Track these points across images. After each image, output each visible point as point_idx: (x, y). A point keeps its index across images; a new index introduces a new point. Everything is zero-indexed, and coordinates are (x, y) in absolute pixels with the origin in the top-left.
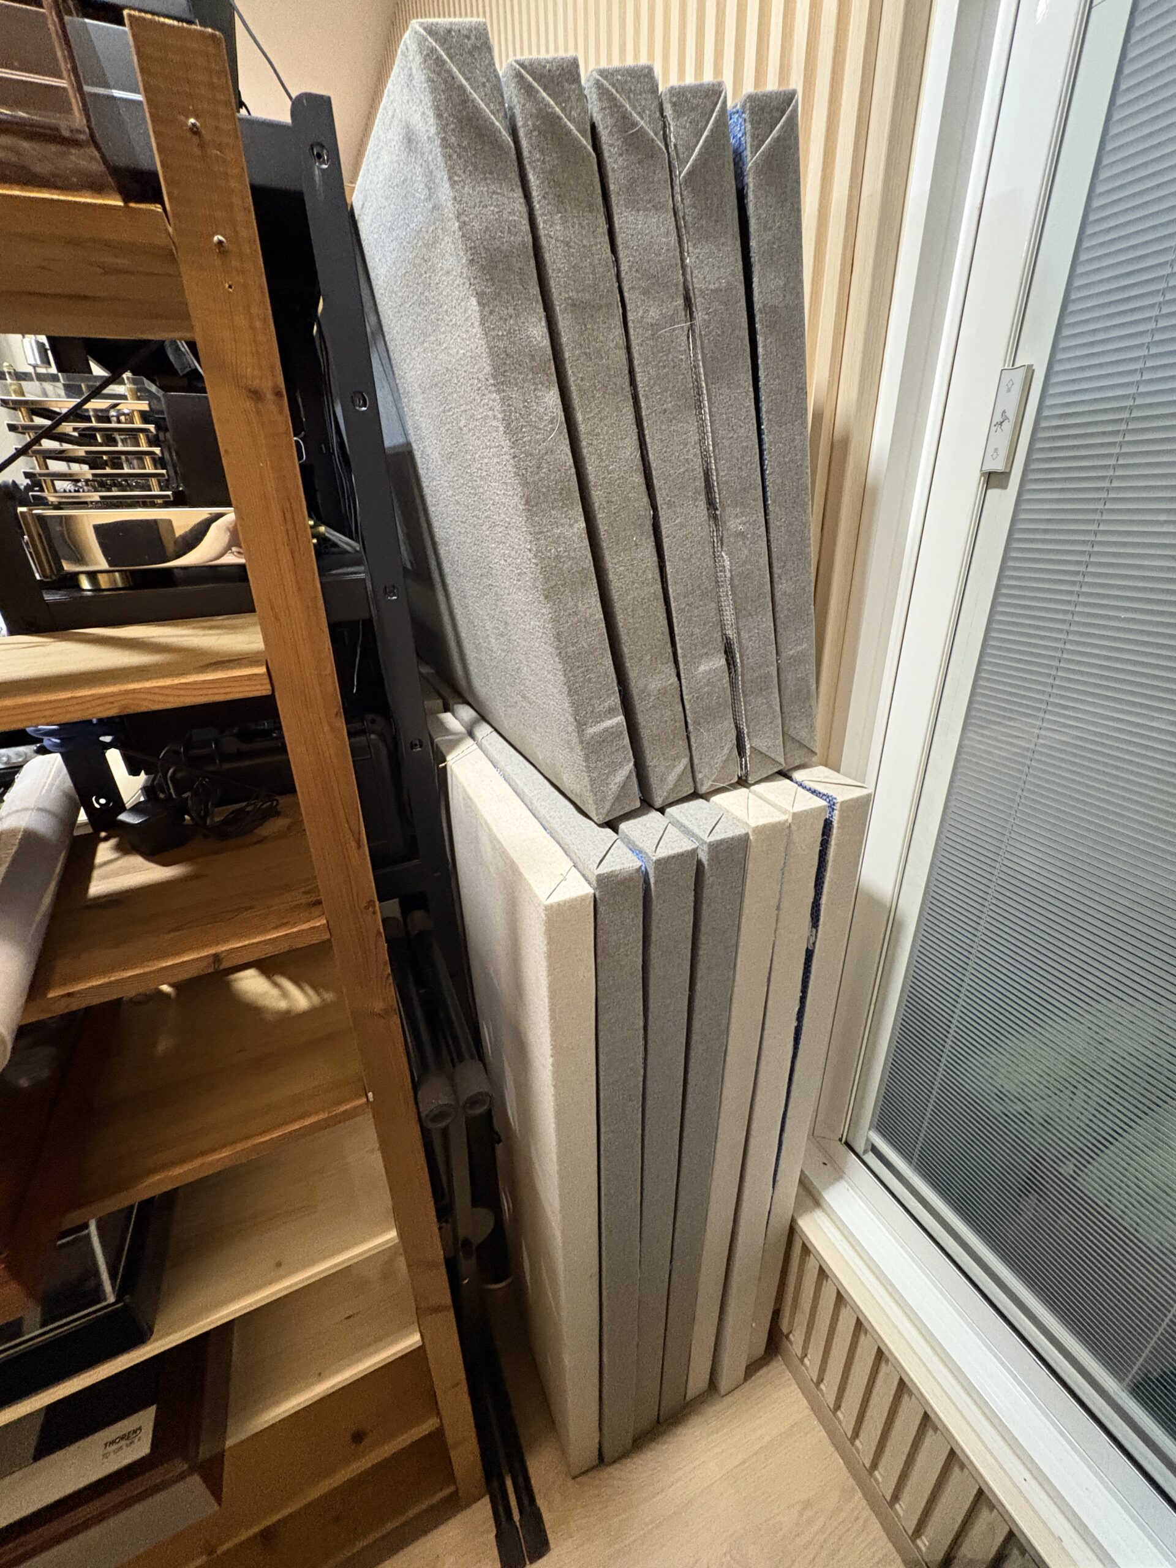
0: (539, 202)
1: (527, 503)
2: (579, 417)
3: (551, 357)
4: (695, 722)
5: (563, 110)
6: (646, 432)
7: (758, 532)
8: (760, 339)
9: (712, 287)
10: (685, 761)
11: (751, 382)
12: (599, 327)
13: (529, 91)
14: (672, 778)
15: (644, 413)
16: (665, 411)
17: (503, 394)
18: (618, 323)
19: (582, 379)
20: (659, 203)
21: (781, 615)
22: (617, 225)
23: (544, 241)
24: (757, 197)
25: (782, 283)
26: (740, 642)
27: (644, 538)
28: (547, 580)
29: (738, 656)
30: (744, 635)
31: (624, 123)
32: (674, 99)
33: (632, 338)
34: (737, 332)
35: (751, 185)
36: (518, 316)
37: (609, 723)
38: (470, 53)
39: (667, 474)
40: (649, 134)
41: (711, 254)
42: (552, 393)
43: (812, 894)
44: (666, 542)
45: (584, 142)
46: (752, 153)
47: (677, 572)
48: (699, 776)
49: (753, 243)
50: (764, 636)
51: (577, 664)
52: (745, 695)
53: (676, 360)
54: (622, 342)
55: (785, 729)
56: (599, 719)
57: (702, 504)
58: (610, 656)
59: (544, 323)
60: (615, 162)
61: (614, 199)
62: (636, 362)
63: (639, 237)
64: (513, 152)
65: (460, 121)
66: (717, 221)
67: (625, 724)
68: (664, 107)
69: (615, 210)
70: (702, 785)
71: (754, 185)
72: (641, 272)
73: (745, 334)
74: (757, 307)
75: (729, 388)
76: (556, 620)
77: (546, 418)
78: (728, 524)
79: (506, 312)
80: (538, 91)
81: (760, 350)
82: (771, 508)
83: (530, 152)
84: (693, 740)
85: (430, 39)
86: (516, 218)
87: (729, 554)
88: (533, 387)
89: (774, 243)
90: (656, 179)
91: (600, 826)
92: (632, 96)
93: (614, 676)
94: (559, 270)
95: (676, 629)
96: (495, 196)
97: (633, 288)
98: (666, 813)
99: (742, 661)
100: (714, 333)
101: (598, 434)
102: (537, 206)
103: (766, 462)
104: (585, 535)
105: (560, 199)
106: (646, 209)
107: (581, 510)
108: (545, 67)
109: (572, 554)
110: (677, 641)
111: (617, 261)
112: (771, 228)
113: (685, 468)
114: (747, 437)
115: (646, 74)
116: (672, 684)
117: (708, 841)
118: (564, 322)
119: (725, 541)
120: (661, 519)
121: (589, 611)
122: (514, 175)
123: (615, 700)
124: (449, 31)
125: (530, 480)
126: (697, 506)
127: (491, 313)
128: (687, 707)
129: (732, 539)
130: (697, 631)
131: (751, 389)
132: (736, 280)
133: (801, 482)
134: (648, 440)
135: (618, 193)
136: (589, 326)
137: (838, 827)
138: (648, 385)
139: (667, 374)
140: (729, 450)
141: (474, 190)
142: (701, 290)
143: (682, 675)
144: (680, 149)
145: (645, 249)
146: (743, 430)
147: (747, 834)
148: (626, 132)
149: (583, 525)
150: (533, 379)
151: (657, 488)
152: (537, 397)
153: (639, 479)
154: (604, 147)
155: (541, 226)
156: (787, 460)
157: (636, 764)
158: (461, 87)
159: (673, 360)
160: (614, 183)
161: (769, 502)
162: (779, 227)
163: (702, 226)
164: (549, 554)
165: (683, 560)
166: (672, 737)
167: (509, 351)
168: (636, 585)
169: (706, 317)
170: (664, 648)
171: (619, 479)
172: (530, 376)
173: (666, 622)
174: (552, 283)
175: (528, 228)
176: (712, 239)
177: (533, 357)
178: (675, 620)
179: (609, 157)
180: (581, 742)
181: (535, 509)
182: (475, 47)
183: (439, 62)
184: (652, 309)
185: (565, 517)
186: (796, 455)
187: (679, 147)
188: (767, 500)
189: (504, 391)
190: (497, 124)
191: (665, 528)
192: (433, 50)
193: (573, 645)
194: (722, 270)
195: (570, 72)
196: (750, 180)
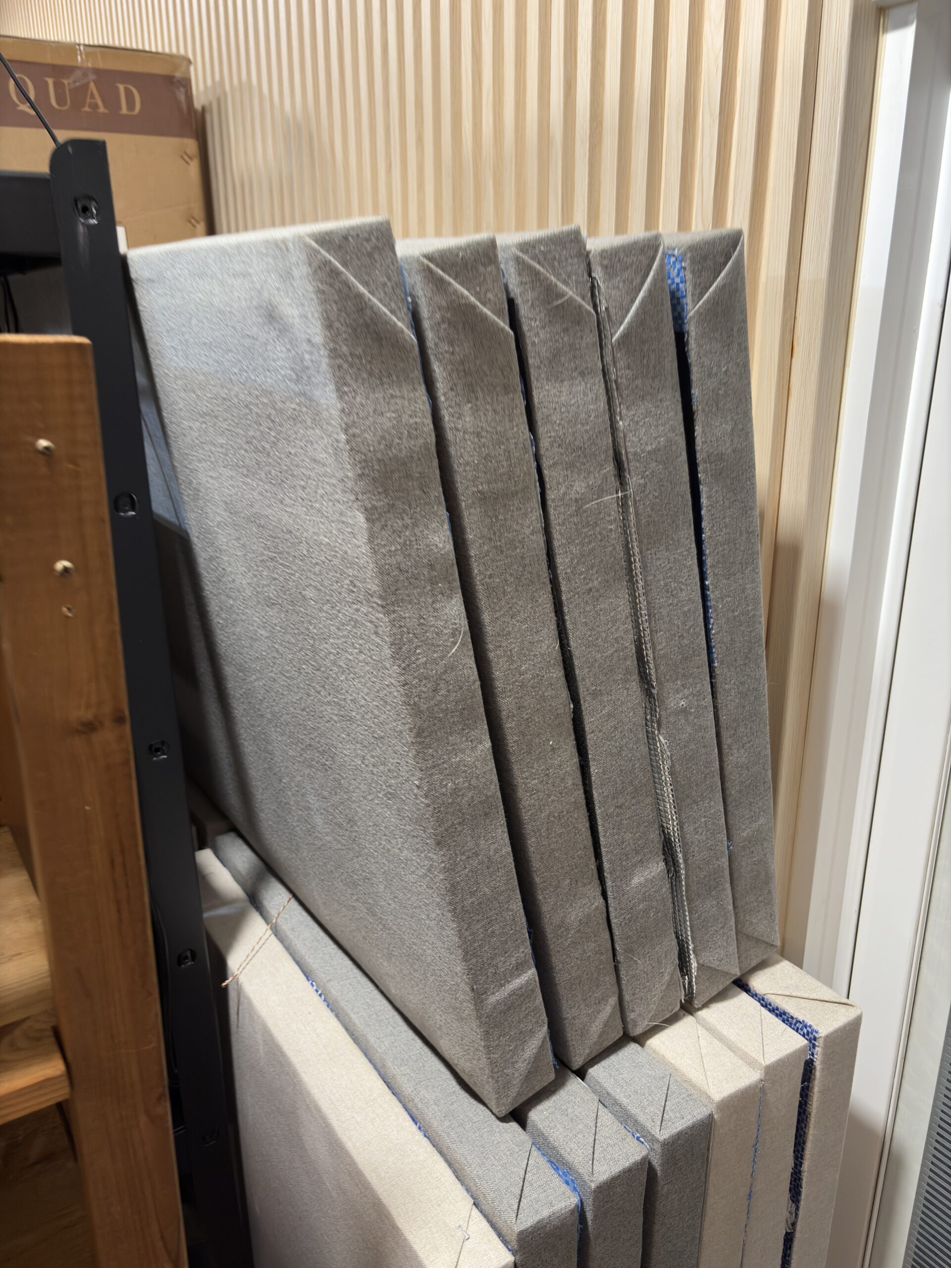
0: (445, 394)
1: (418, 735)
2: (486, 617)
3: (455, 562)
4: (625, 951)
5: (477, 295)
6: (567, 618)
7: (703, 703)
8: (703, 489)
9: (649, 448)
10: (613, 1001)
11: (693, 538)
12: (512, 516)
13: (439, 284)
14: (596, 1028)
15: (564, 598)
16: (590, 590)
17: (393, 616)
18: (536, 506)
19: (491, 576)
20: (587, 368)
21: (733, 791)
22: (536, 400)
23: (450, 435)
24: (700, 346)
25: (729, 428)
26: (682, 837)
27: (562, 739)
28: (440, 822)
29: (680, 855)
30: (689, 828)
31: (549, 293)
32: (605, 262)
33: (552, 517)
34: (677, 489)
35: (693, 334)
36: (415, 525)
37: (517, 982)
38: (370, 255)
39: (591, 660)
40: (576, 301)
41: (648, 413)
42: (453, 602)
43: (791, 1162)
44: (591, 739)
45: (502, 324)
46: (693, 301)
47: (604, 773)
48: (631, 1016)
49: (695, 391)
50: (713, 823)
51: (477, 918)
52: (690, 901)
53: (604, 532)
54: (539, 525)
55: (739, 926)
56: (502, 980)
57: (635, 685)
58: (519, 896)
59: (446, 526)
60: (537, 335)
61: (533, 373)
62: (556, 543)
63: (563, 409)
64: (417, 349)
65: (354, 330)
66: (653, 378)
67: (537, 978)
68: (593, 268)
69: (535, 384)
70: (635, 1026)
71: (696, 334)
72: (564, 446)
73: (686, 488)
74: (700, 457)
75: (667, 550)
76: (450, 870)
77: (446, 631)
78: (667, 702)
79: (400, 524)
80: (449, 284)
81: (704, 501)
82: (718, 671)
83: (436, 345)
84: (623, 973)
85: (322, 251)
86: (418, 420)
87: (669, 737)
88: (430, 601)
89: (719, 389)
90: (584, 344)
91: (503, 1119)
92: (556, 264)
93: (524, 920)
94: (467, 464)
95: (602, 839)
96: (392, 401)
97: (555, 464)
98: (588, 1077)
99: (685, 861)
100: (651, 496)
101: (509, 633)
102: (443, 399)
103: (712, 621)
104: (490, 757)
105: (471, 389)
106: (572, 378)
107: (486, 727)
108: (457, 255)
109: (474, 782)
110: (604, 854)
111: (536, 441)
112: (716, 374)
113: (613, 649)
114: (690, 600)
115: (574, 239)
116: (597, 908)
117: (661, 1139)
118: (471, 518)
119: (664, 722)
120: (584, 713)
121: (493, 847)
122: (417, 373)
123: (525, 950)
124: (346, 238)
125: (424, 707)
126: (628, 689)
127: (383, 527)
128: (616, 932)
129: (672, 719)
130: (628, 836)
131: (694, 545)
132: (676, 435)
133: (753, 634)
134: (569, 625)
135: (539, 367)
136: (501, 517)
137: (822, 1069)
138: (569, 567)
139: (593, 549)
140: (667, 619)
141: (367, 398)
142: (635, 454)
143: (609, 894)
144: (613, 311)
145: (569, 422)
146: (684, 594)
147: (711, 1116)
148: (549, 303)
149: (488, 744)
150: (431, 590)
151: (579, 678)
152: (435, 610)
153: (557, 673)
154: (523, 320)
155: (447, 418)
156: (736, 614)
157: (550, 1026)
158: (360, 296)
159: (600, 534)
160: (535, 358)
161: (716, 664)
162: (726, 372)
163: (637, 387)
164: (444, 790)
165: (611, 754)
166: (595, 975)
167: (403, 566)
168: (553, 797)
169: (642, 481)
170: (587, 866)
171: (533, 678)
172: (429, 588)
173: (589, 833)
174: (458, 478)
175: (432, 426)
176: (648, 397)
177: (432, 567)
178: (600, 829)
179: (529, 330)
180: (479, 1017)
181: (428, 740)
182: (376, 248)
183: (334, 273)
184: (577, 484)
185: (467, 741)
186: (748, 605)
187: (610, 309)
188: (713, 662)
189: (394, 612)
190: (400, 324)
191: (590, 723)
192: (327, 263)
193: (472, 894)
194: (661, 428)
195: (486, 255)
196: (692, 330)
